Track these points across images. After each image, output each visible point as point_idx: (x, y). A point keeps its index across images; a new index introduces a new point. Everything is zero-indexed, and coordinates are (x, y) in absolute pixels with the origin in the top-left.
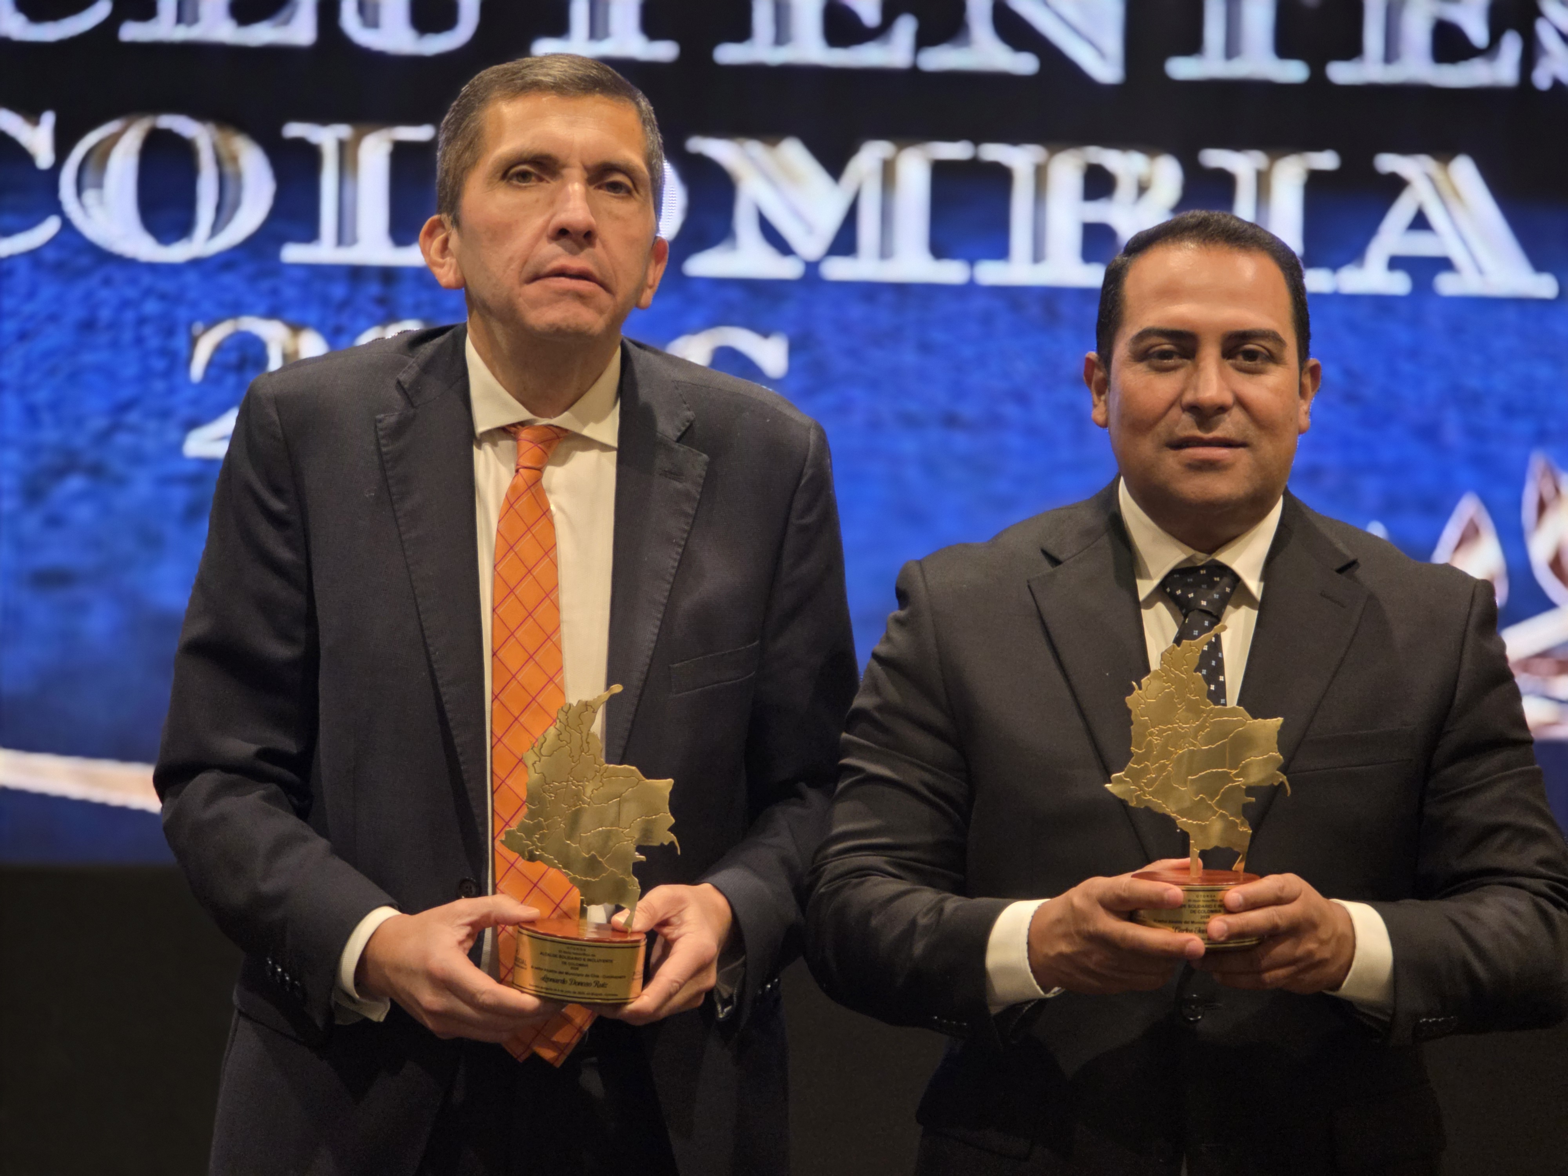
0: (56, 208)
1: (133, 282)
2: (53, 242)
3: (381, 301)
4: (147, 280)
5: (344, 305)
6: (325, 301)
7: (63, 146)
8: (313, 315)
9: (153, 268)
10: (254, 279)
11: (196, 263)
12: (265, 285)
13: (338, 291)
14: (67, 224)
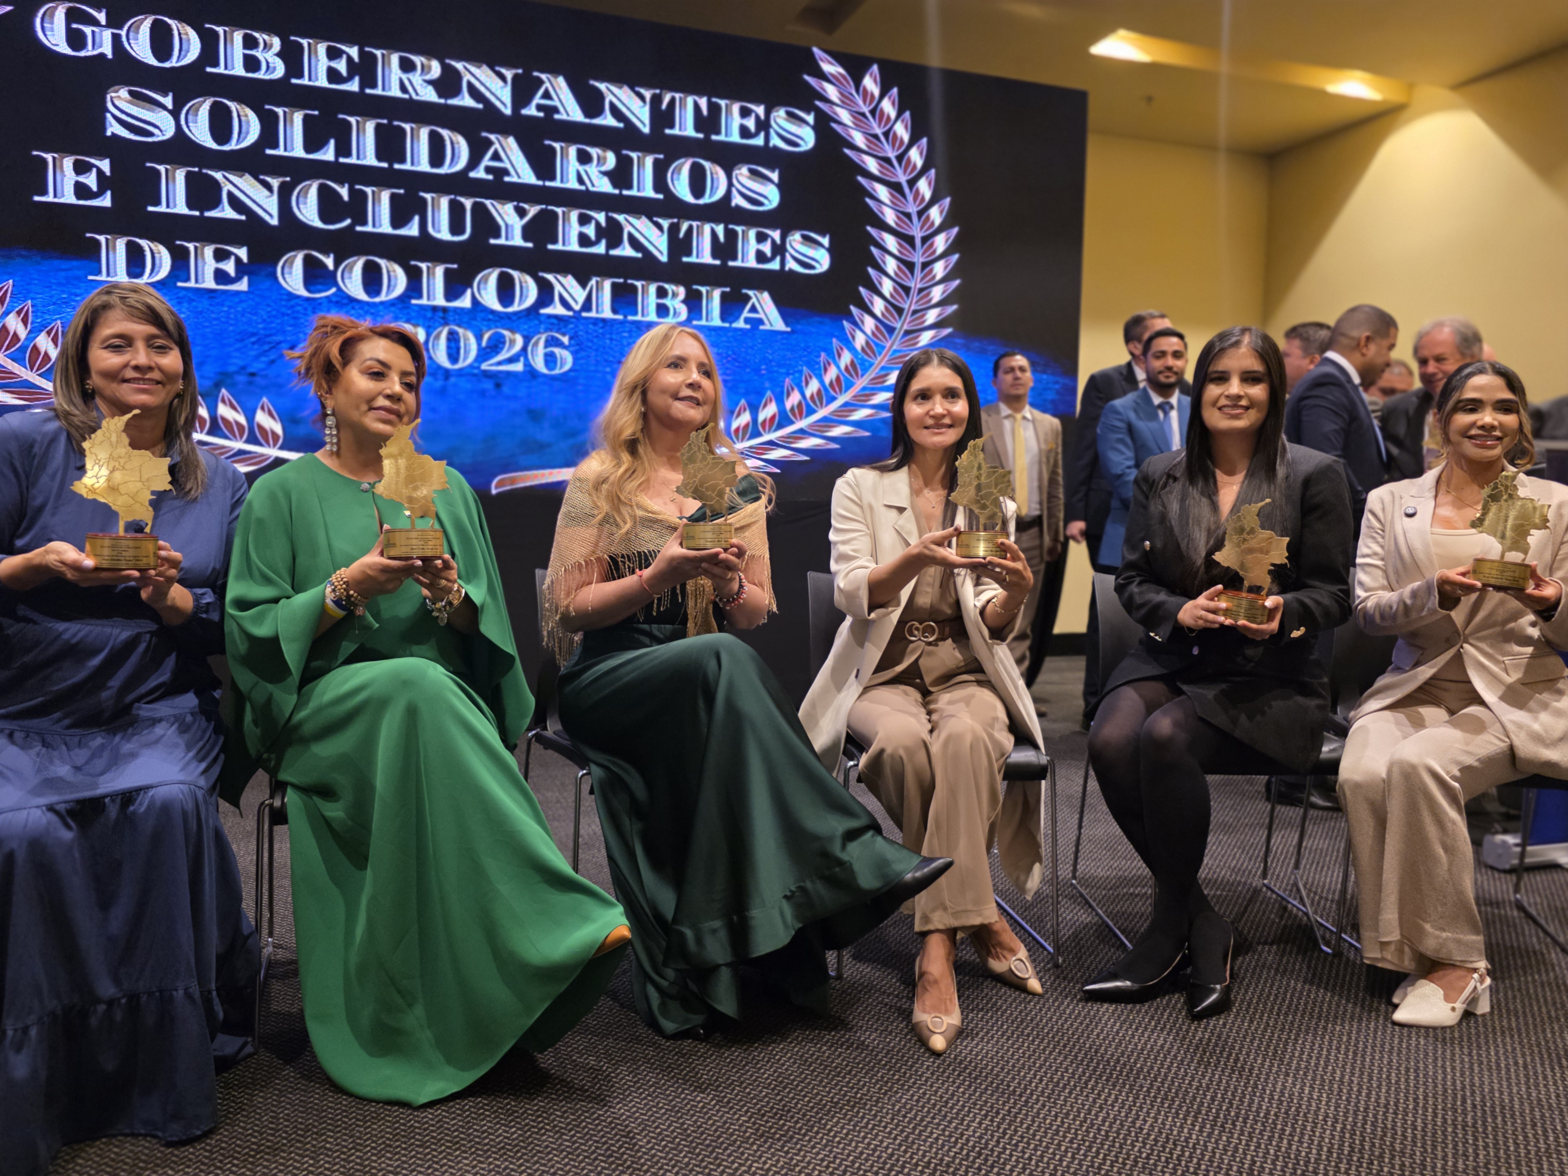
0: (336, 284)
1: (362, 308)
2: (334, 294)
3: (443, 318)
4: (366, 308)
5: (431, 318)
6: (425, 317)
7: (337, 264)
8: (421, 322)
9: (367, 303)
10: (401, 309)
11: (382, 303)
12: (405, 311)
13: (429, 314)
14: (339, 289)
